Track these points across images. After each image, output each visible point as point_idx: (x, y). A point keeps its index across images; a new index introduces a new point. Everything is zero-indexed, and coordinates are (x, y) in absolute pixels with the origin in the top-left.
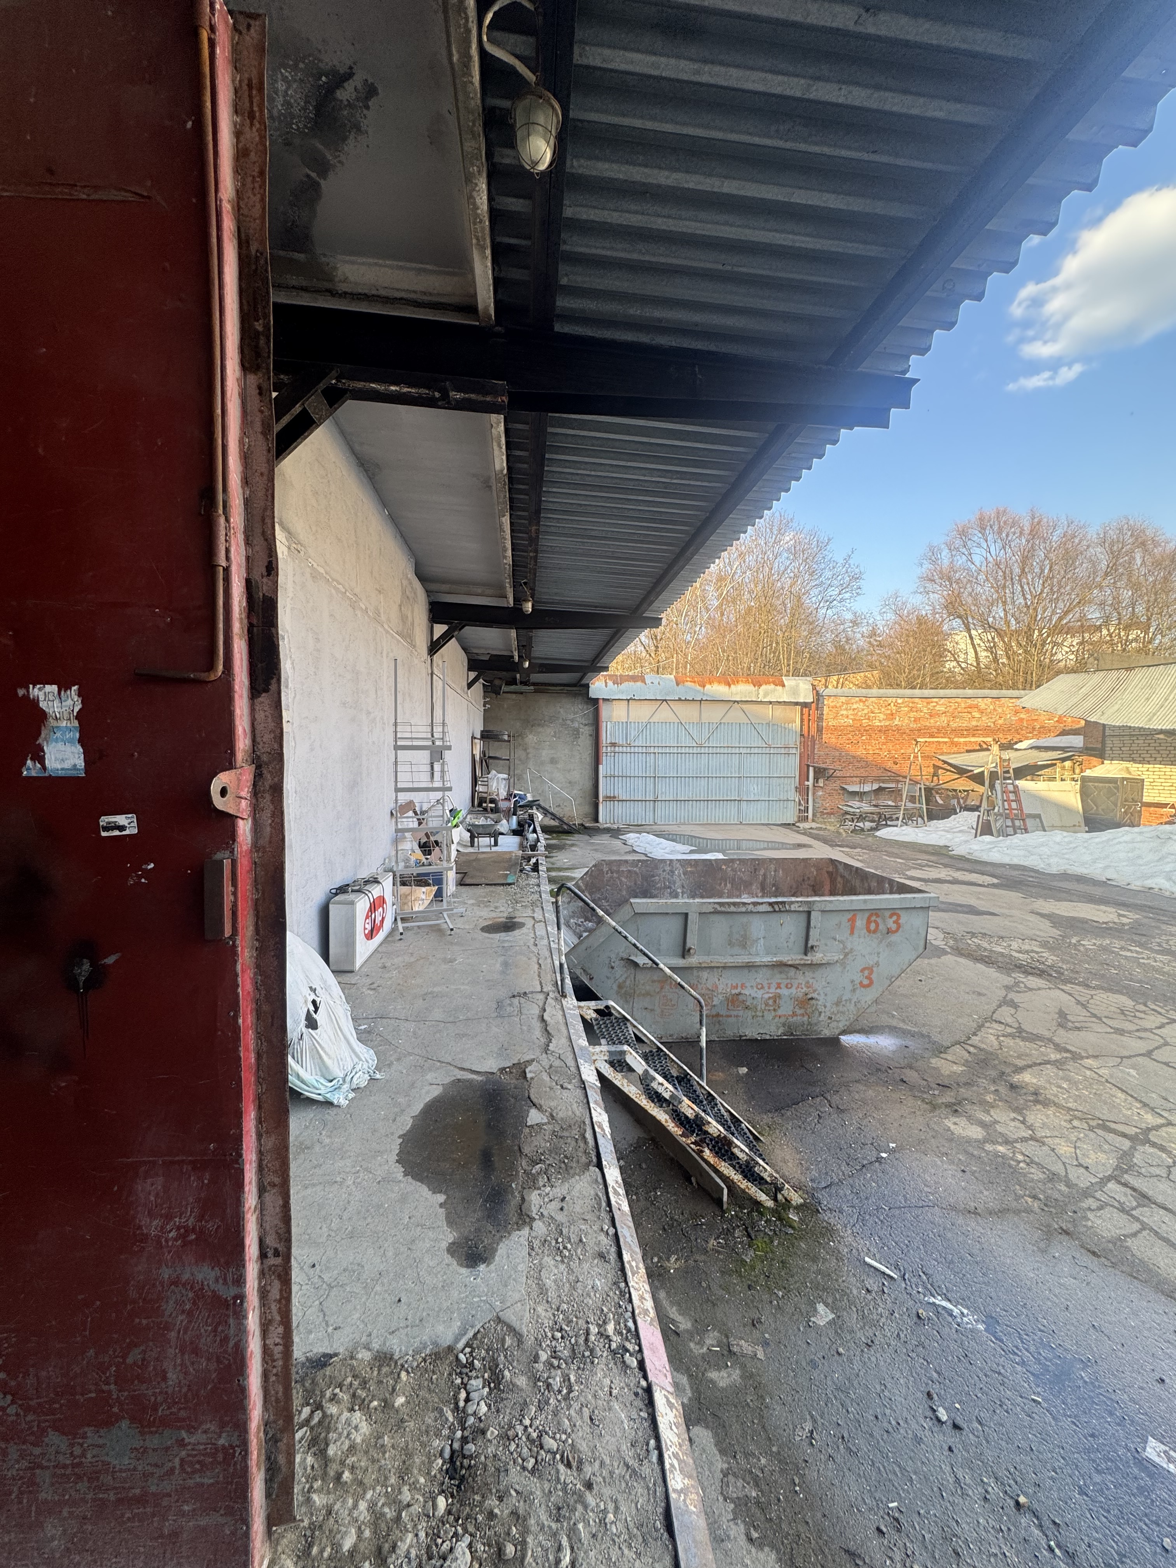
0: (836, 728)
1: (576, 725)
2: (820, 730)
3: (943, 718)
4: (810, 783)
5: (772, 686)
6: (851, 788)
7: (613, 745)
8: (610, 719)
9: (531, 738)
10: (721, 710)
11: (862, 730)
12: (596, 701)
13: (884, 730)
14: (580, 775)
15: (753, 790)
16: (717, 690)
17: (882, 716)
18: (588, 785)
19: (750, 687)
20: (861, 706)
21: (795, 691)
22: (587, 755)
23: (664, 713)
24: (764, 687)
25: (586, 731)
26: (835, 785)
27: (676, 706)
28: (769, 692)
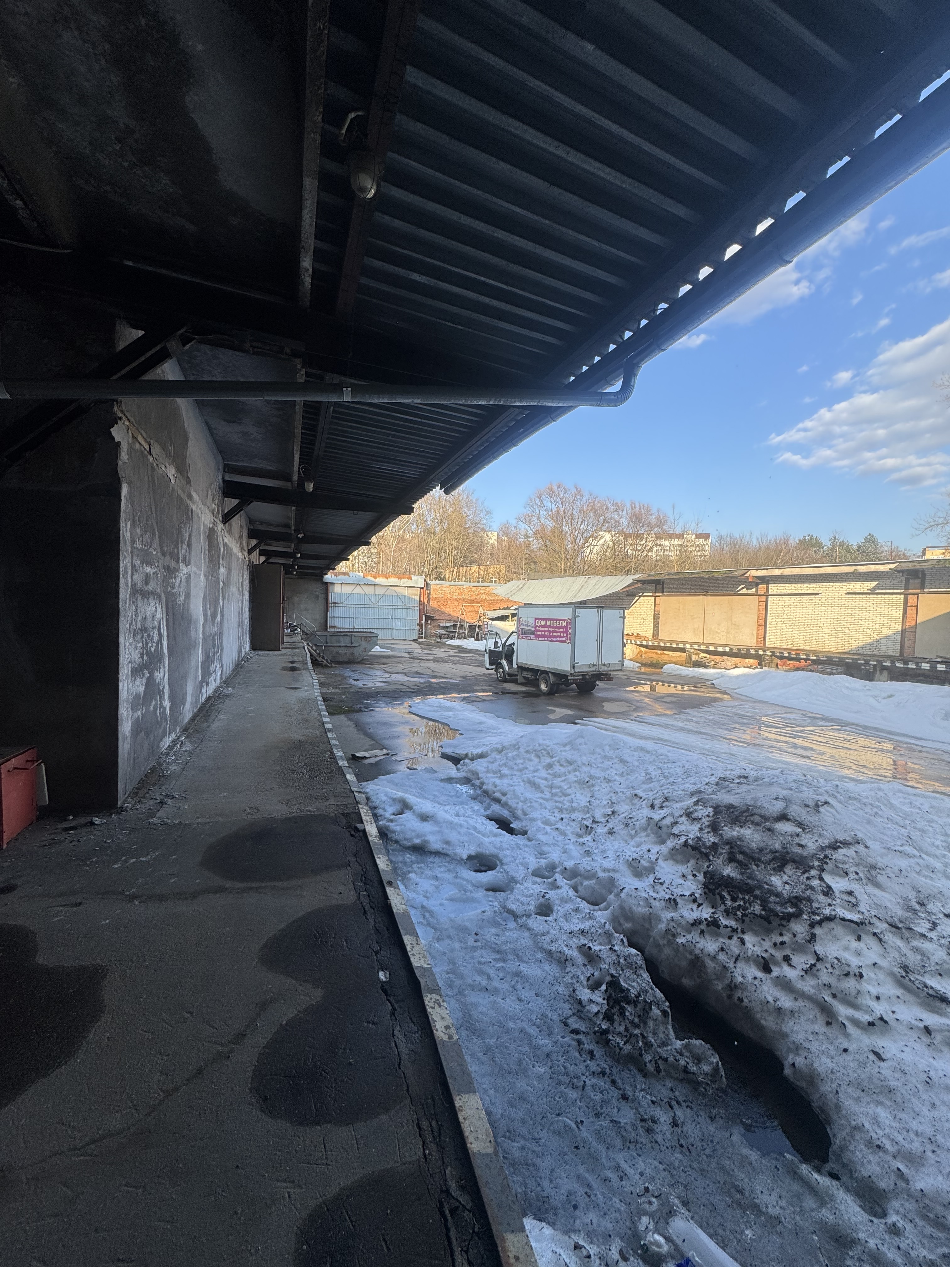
0: (436, 598)
1: (317, 593)
2: (429, 599)
3: (484, 595)
4: (423, 622)
5: (406, 580)
6: (441, 625)
7: (335, 603)
8: (333, 591)
9: (296, 599)
10: (384, 589)
11: (447, 600)
12: (327, 583)
13: (458, 600)
14: (319, 616)
15: (399, 624)
16: (381, 581)
17: (456, 594)
18: (323, 621)
19: (397, 580)
20: (447, 589)
21: (416, 582)
22: (322, 607)
23: (358, 590)
24: (403, 580)
25: (322, 596)
26: (434, 624)
27: (364, 587)
28: (404, 582)
